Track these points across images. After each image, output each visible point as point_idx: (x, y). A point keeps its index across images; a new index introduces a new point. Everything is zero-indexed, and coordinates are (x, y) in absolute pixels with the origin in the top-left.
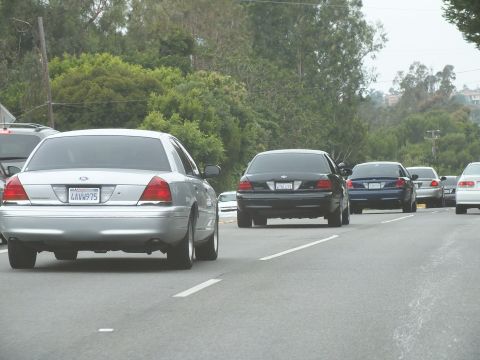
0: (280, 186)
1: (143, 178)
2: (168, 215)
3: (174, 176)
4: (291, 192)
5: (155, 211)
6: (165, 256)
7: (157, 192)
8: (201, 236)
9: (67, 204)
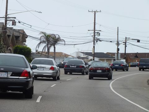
0: (72, 67)
1: (50, 66)
2: (53, 72)
3: (54, 66)
4: (74, 68)
5: (51, 71)
6: (52, 79)
7: (52, 68)
8: (58, 75)
9: (38, 70)
